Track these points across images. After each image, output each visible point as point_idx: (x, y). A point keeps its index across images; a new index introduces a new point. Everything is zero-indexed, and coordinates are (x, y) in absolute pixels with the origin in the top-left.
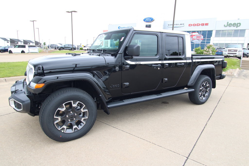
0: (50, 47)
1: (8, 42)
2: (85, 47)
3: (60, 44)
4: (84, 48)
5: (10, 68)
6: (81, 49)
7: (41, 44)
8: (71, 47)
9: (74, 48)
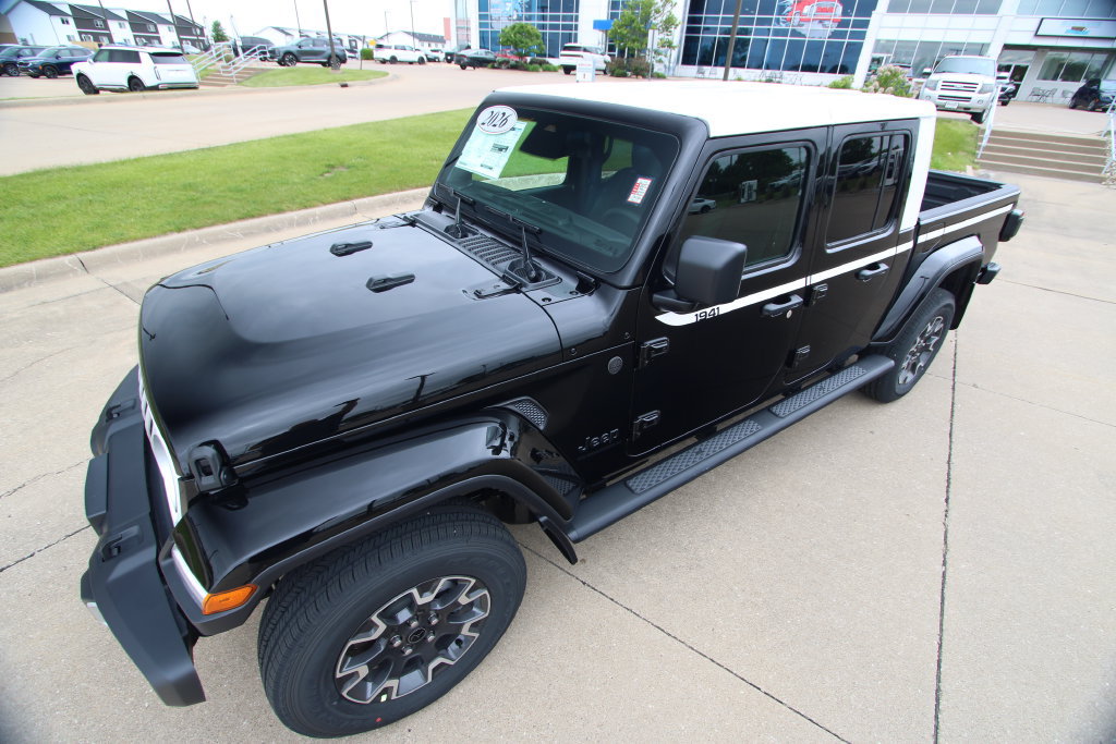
0: (240, 50)
1: (67, 22)
2: (380, 47)
3: (278, 29)
4: (378, 54)
5: (90, 198)
6: (367, 55)
7: (202, 29)
8: (326, 48)
9: (337, 56)
